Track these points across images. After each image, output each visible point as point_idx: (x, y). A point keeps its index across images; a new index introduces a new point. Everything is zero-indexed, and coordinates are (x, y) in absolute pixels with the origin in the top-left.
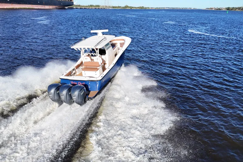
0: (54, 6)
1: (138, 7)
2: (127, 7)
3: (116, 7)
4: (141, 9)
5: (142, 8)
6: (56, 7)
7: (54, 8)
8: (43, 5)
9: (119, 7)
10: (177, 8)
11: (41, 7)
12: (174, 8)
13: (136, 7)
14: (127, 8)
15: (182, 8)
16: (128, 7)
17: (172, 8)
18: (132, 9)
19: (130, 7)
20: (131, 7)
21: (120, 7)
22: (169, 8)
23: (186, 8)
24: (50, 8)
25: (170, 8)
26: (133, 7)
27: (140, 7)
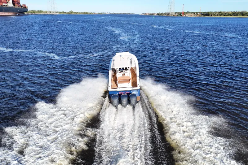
0: (12, 13)
1: (83, 13)
2: (72, 12)
5: (86, 14)
6: (14, 14)
7: (12, 14)
8: (3, 12)
10: (117, 13)
11: (1, 14)
12: (115, 13)
14: (73, 14)
16: (73, 12)
17: (113, 13)
18: (78, 14)
19: (76, 12)
22: (110, 13)
23: (126, 13)
24: (10, 15)
26: (78, 13)
27: (84, 13)
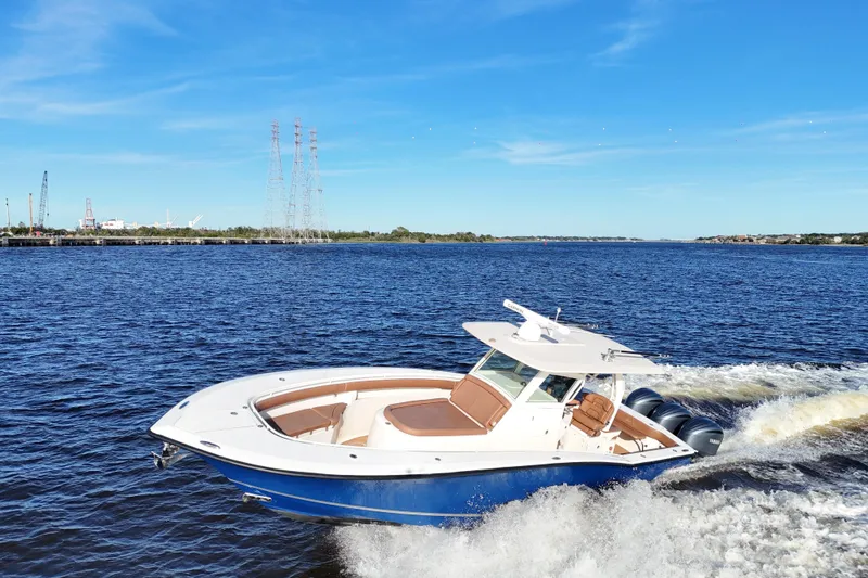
1: (451, 237)
2: (401, 233)
3: (354, 235)
4: (463, 242)
5: (466, 240)
9: (367, 235)
13: (442, 234)
14: (405, 241)
15: (594, 239)
16: (407, 234)
18: (428, 241)
19: (419, 234)
20: (422, 237)
21: (373, 234)
25: (552, 238)
26: (429, 236)
27: (459, 236)
